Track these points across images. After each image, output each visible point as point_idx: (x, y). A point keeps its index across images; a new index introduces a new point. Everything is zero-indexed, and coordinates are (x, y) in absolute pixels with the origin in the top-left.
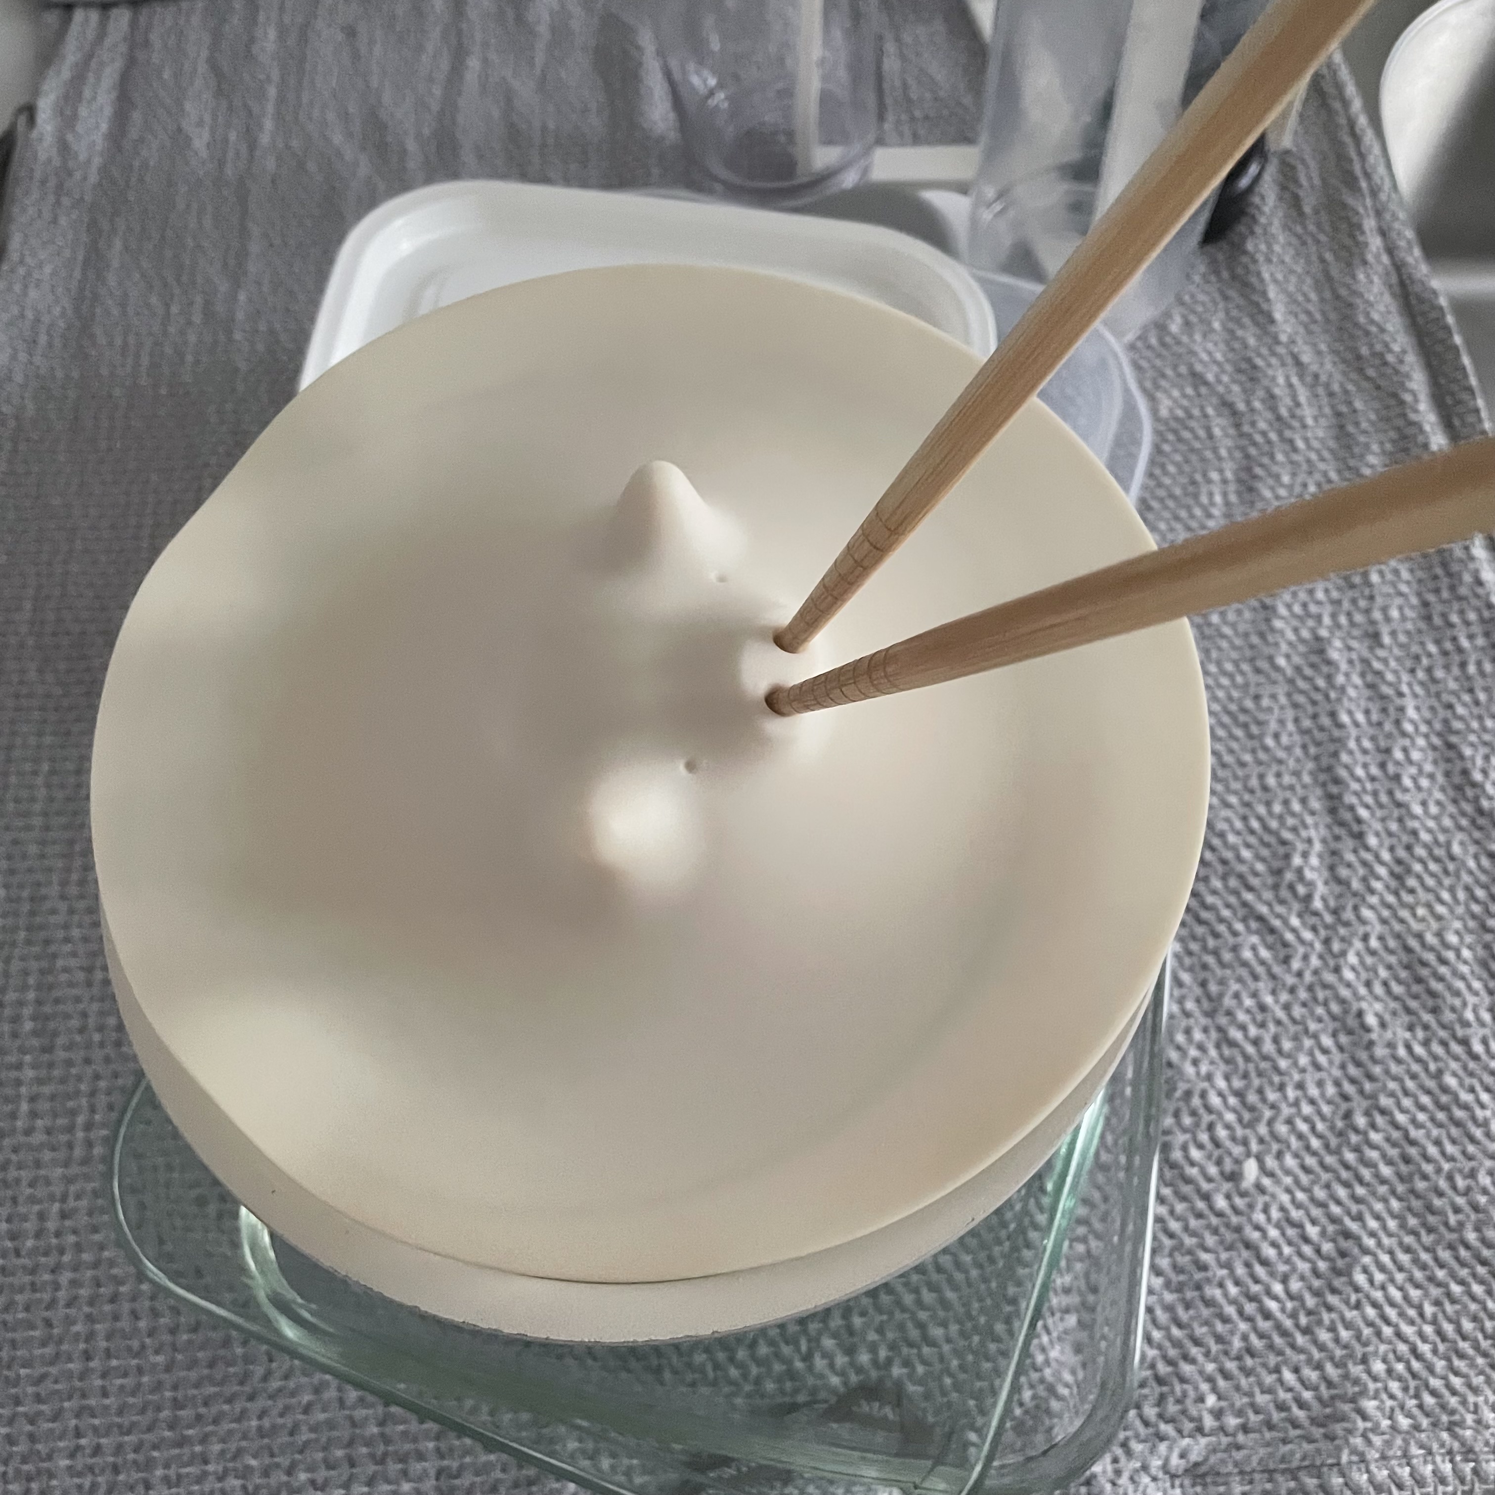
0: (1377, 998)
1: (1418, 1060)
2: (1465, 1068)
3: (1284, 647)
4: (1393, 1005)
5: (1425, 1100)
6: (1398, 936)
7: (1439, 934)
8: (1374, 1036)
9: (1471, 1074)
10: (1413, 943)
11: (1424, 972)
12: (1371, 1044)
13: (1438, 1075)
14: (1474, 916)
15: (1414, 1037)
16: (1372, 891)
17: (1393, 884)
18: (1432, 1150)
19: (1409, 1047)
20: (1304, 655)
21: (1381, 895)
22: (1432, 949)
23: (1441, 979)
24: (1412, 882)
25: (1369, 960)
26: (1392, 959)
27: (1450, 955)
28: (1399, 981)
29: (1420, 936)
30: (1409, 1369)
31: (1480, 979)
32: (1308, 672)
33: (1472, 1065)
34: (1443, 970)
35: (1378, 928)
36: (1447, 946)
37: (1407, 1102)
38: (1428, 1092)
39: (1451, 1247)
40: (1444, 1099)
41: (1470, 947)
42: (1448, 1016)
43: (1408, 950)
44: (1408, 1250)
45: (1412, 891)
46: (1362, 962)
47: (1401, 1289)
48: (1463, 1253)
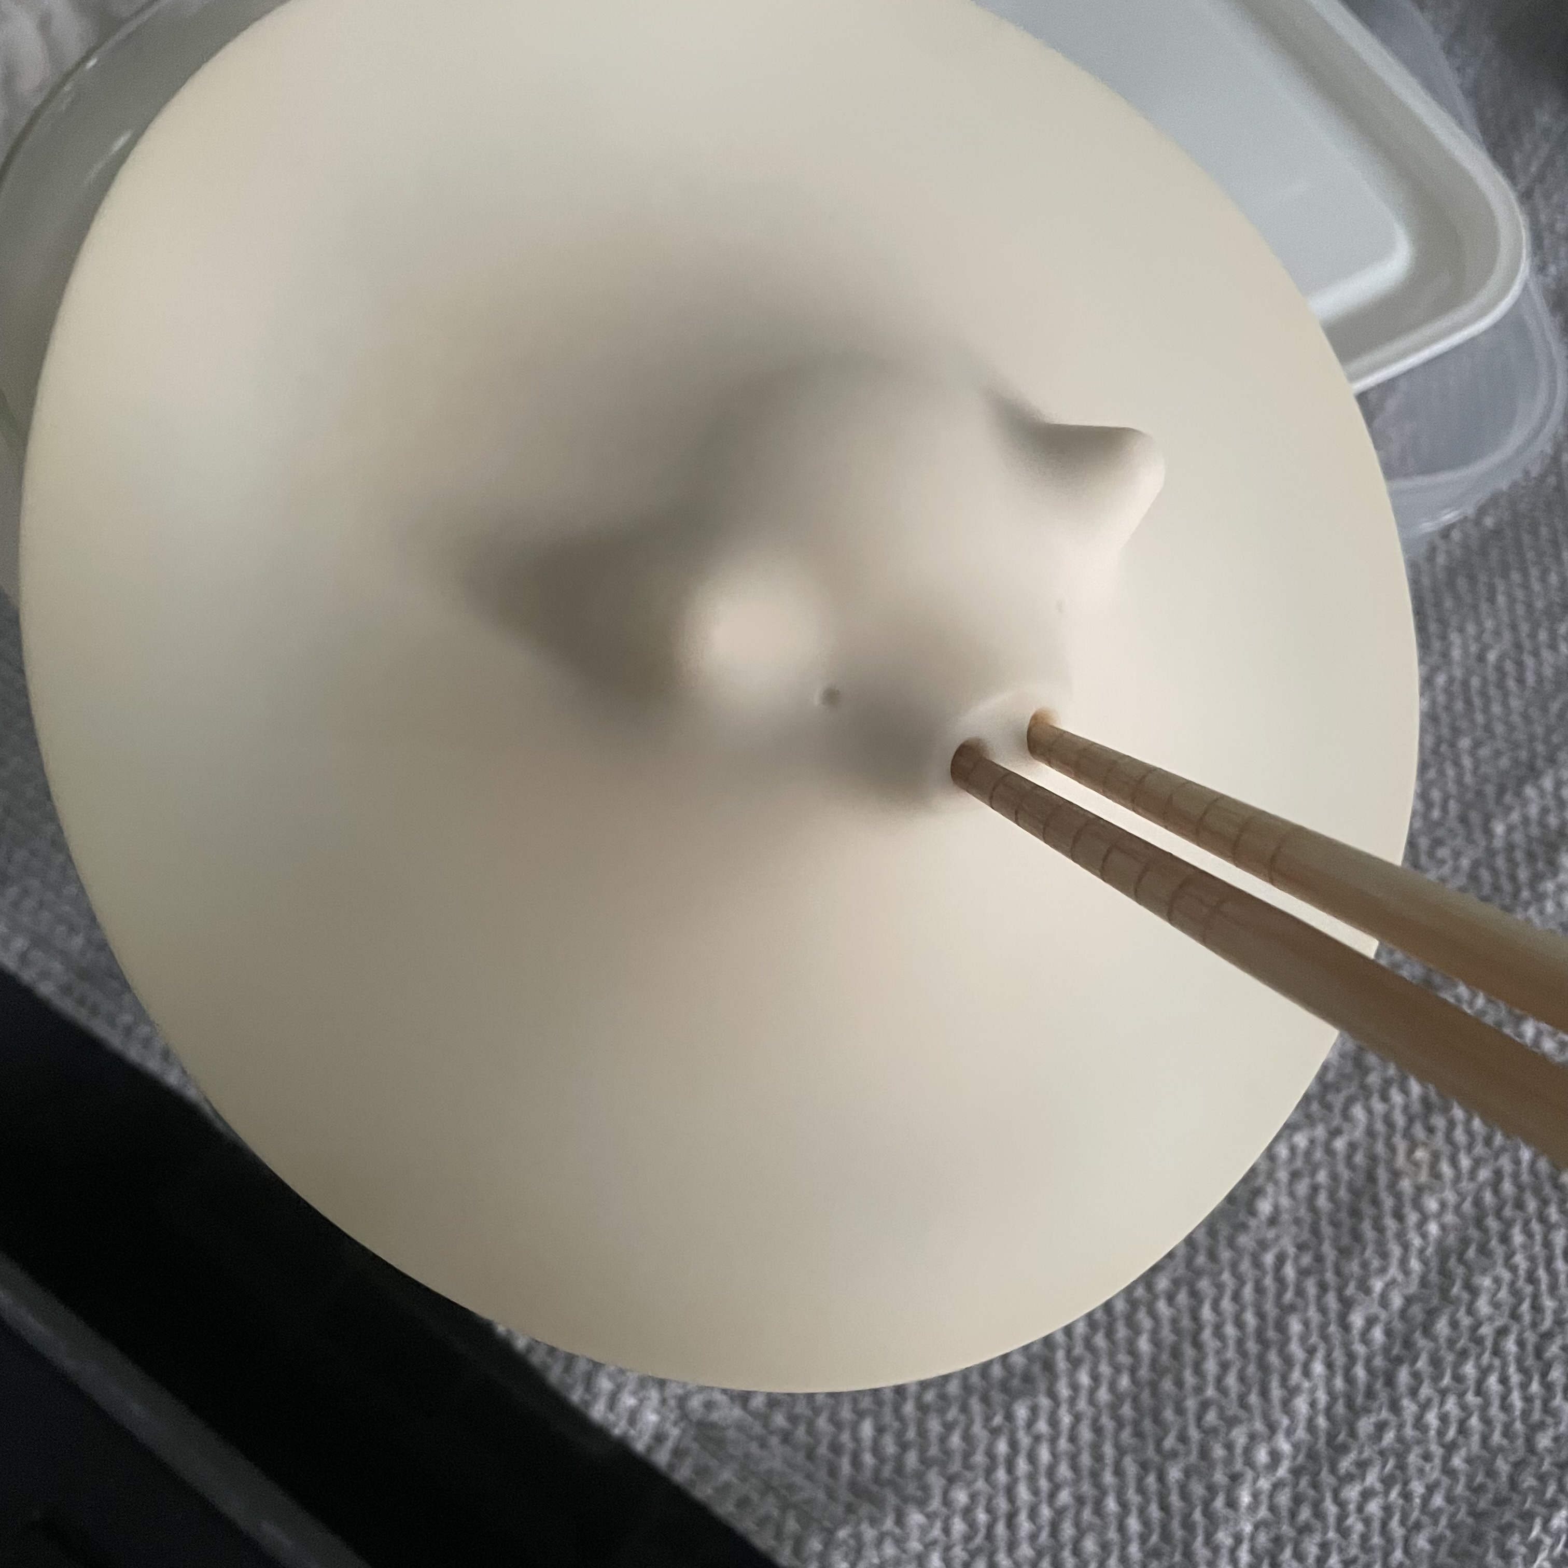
0: (1292, 1194)
1: (1280, 1280)
2: (1324, 1327)
3: (1515, 816)
4: (1303, 1212)
5: (1250, 1318)
6: (1373, 1159)
7: (1419, 1190)
8: (1253, 1223)
9: (1325, 1337)
10: (1382, 1175)
11: (1367, 1210)
12: (1243, 1227)
13: (1287, 1310)
14: (1478, 1202)
15: (1297, 1259)
16: (1385, 1098)
17: (1416, 1107)
18: (1211, 1366)
19: (1281, 1260)
20: (1529, 839)
21: (1392, 1108)
22: (1398, 1196)
23: (1379, 1228)
24: (1439, 1122)
25: (1318, 1155)
26: (1345, 1174)
27: (1412, 1218)
28: (1332, 1197)
29: (1396, 1175)
30: (990, 1527)
31: (1425, 1262)
32: (1519, 855)
33: (1333, 1329)
34: (1390, 1223)
35: (1358, 1134)
36: (1417, 1205)
37: (1227, 1304)
38: (1261, 1315)
39: (1144, 1466)
40: (1271, 1334)
41: (1443, 1228)
42: (1354, 1267)
43: (1371, 1178)
44: (1097, 1429)
45: (1431, 1130)
46: (1308, 1154)
47: (1054, 1455)
48: (1151, 1480)
